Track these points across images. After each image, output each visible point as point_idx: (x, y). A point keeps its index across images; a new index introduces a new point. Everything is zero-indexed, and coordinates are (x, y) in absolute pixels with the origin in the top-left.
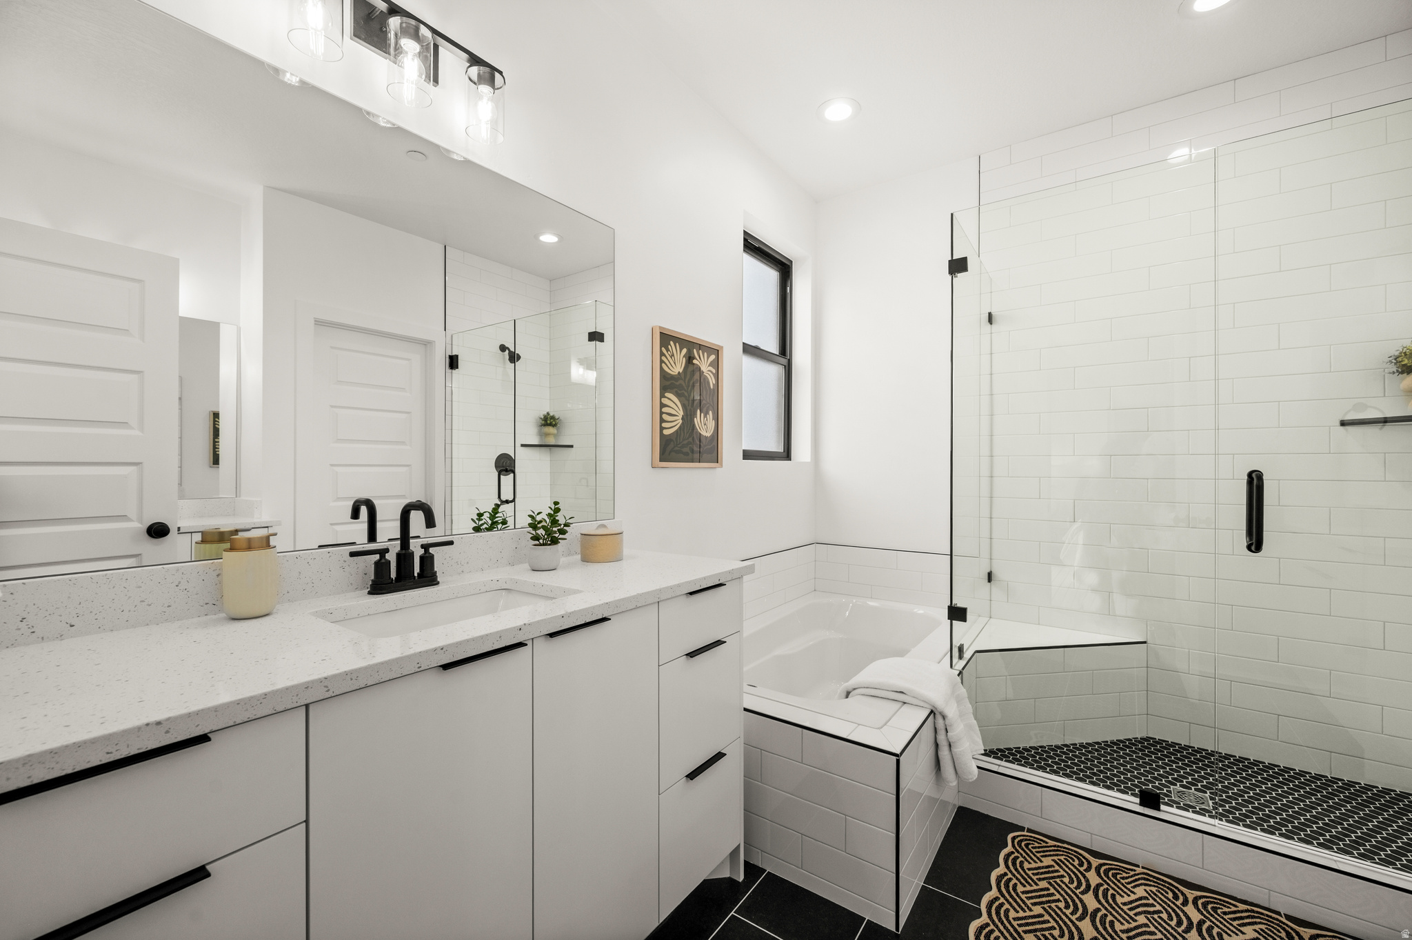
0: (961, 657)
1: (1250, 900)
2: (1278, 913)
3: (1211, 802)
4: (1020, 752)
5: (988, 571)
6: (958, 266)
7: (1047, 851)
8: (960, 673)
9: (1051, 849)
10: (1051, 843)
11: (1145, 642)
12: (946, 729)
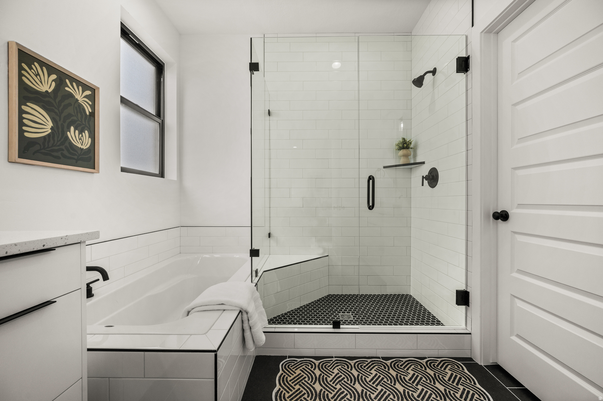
0: (256, 276)
1: (370, 356)
2: (379, 358)
3: (352, 316)
4: (283, 316)
5: (269, 232)
6: (254, 67)
7: (297, 366)
8: (256, 284)
9: (299, 363)
10: (299, 360)
11: (328, 256)
12: (248, 319)
